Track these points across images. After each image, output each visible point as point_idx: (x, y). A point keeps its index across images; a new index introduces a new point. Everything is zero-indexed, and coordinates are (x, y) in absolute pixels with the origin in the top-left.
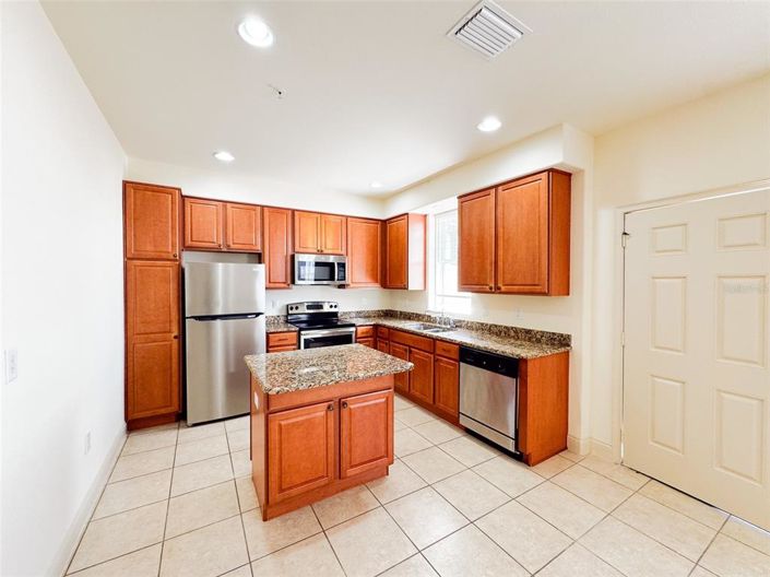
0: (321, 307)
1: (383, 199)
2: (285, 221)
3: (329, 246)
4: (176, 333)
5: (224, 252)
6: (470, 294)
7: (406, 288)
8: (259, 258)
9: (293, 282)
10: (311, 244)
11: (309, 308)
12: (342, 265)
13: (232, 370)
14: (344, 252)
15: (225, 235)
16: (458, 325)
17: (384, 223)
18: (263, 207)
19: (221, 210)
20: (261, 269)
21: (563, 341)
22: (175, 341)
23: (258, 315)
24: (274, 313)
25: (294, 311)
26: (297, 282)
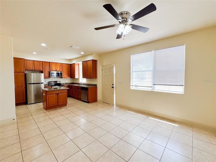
0: (57, 82)
1: (70, 60)
2: (48, 64)
3: (58, 69)
4: (24, 87)
5: (34, 71)
6: (85, 79)
7: (75, 78)
8: (42, 72)
9: (50, 77)
10: (54, 69)
11: (54, 82)
12: (61, 74)
13: (35, 94)
14: (62, 71)
15: (34, 67)
16: (84, 84)
17: (71, 65)
18: (43, 62)
19: (33, 62)
20: (43, 74)
21: (96, 85)
22: (24, 88)
23: (42, 83)
24: (46, 83)
25: (51, 83)
26: (51, 77)
